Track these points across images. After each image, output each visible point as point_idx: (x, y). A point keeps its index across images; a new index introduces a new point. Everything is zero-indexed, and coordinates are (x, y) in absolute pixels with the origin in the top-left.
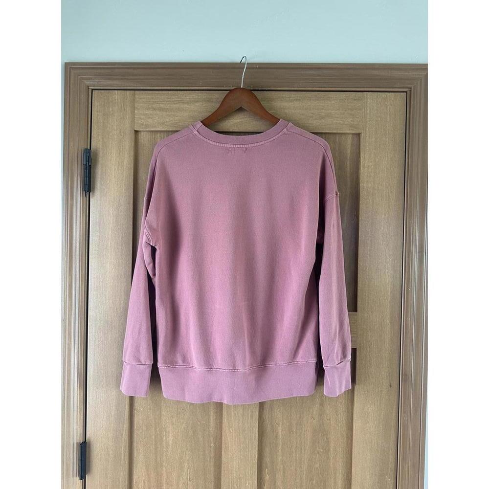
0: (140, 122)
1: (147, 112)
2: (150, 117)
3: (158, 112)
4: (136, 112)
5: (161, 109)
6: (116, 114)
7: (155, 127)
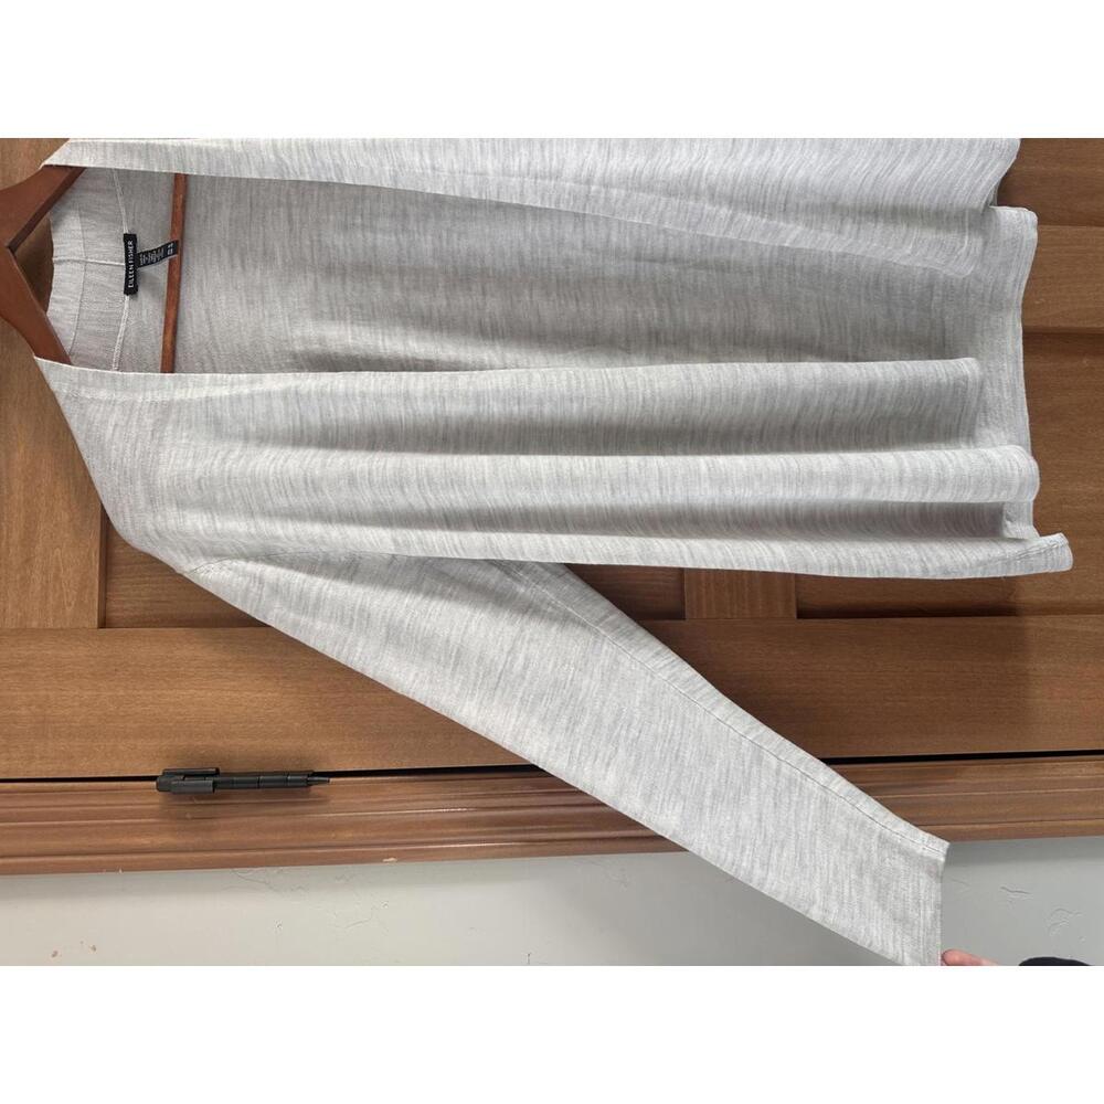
0: (69, 610)
1: (39, 588)
2: (56, 577)
3: (39, 548)
4: (34, 624)
5: (29, 539)
6: (43, 693)
7: (89, 558)
